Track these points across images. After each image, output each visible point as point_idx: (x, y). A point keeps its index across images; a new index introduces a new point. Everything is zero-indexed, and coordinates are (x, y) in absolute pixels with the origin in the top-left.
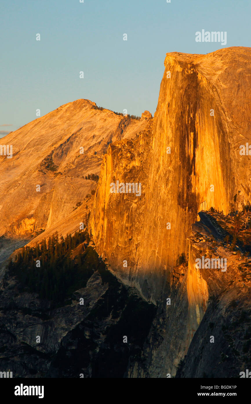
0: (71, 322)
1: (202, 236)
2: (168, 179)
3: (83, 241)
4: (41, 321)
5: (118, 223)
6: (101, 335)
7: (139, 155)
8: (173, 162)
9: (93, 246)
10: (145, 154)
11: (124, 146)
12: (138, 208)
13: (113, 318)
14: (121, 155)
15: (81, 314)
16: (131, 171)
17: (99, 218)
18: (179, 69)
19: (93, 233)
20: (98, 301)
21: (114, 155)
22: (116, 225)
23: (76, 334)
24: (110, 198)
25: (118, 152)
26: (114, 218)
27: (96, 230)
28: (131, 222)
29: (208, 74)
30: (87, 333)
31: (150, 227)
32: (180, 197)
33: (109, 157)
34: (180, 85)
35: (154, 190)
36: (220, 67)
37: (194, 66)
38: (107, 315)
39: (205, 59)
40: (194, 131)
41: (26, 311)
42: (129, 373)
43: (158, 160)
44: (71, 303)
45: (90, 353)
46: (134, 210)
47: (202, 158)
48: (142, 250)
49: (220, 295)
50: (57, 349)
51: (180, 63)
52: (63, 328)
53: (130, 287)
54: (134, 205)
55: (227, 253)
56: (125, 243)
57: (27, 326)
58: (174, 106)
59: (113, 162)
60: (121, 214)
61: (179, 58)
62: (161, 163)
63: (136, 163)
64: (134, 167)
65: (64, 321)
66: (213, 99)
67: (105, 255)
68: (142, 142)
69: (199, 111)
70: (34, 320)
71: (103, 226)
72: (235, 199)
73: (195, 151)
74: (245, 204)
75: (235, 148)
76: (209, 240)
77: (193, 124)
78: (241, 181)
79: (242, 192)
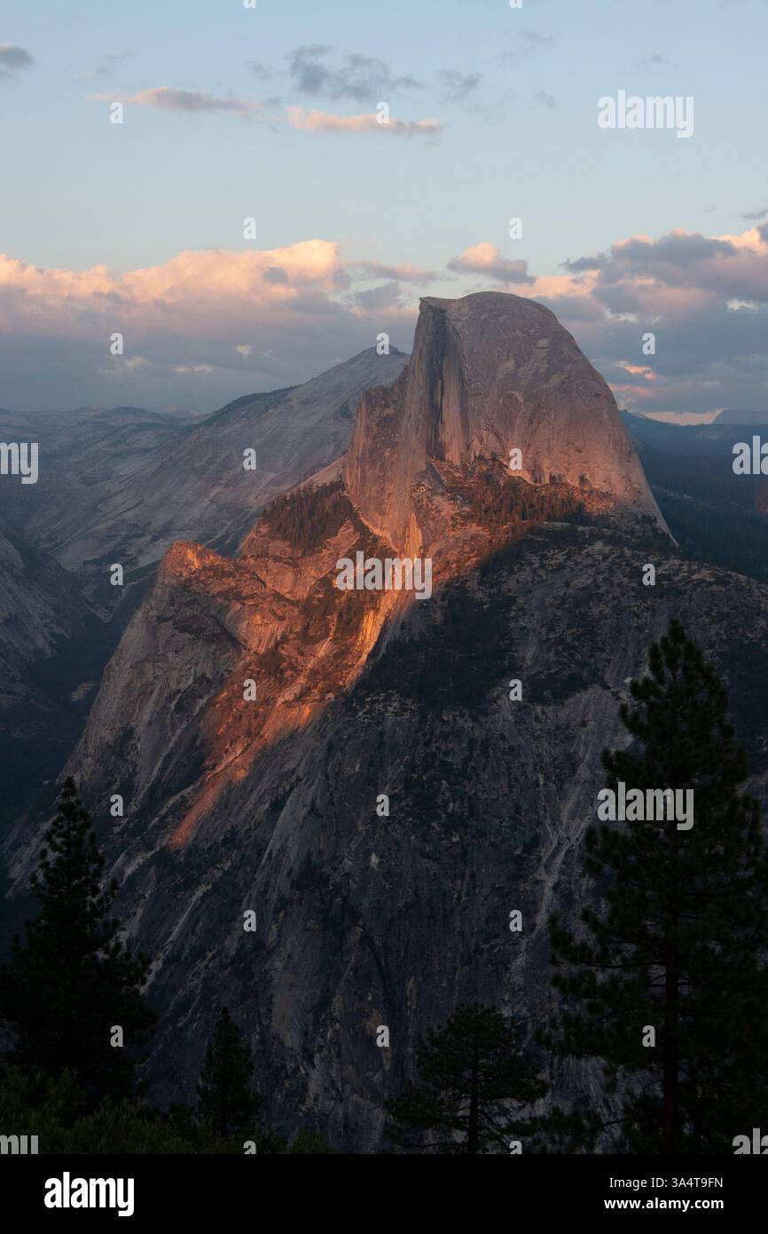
0: (320, 570)
1: (423, 485)
2: (418, 428)
3: (337, 489)
4: (291, 569)
5: (371, 471)
7: (394, 402)
8: (423, 410)
9: (348, 495)
10: (400, 402)
11: (378, 394)
12: (391, 457)
14: (376, 402)
15: (330, 563)
16: (385, 419)
17: (353, 467)
18: (430, 314)
19: (349, 482)
20: (349, 550)
21: (367, 403)
22: (369, 474)
23: (324, 582)
24: (364, 448)
25: (371, 400)
26: (368, 467)
27: (351, 479)
28: (384, 471)
30: (335, 582)
31: (401, 476)
32: (428, 446)
33: (364, 405)
34: (430, 331)
35: (406, 438)
36: (466, 313)
37: (443, 311)
39: (454, 304)
40: (442, 378)
41: (277, 559)
42: (365, 621)
43: (409, 408)
44: (321, 552)
45: (337, 601)
46: (386, 459)
47: (448, 407)
48: (394, 500)
49: (431, 544)
50: (305, 597)
51: (430, 307)
52: (312, 577)
53: (381, 537)
54: (387, 454)
55: (444, 503)
56: (378, 492)
57: (278, 574)
58: (425, 353)
59: (367, 409)
60: (374, 463)
61: (431, 303)
62: (413, 410)
63: (390, 411)
64: (388, 415)
65: (313, 570)
66: (456, 345)
67: (359, 504)
68: (396, 390)
69: (446, 358)
70: (285, 568)
71: (357, 475)
72: (468, 447)
73: (442, 399)
74: (477, 454)
75: (472, 395)
76: (429, 490)
77: (441, 370)
78: (475, 430)
79: (476, 442)
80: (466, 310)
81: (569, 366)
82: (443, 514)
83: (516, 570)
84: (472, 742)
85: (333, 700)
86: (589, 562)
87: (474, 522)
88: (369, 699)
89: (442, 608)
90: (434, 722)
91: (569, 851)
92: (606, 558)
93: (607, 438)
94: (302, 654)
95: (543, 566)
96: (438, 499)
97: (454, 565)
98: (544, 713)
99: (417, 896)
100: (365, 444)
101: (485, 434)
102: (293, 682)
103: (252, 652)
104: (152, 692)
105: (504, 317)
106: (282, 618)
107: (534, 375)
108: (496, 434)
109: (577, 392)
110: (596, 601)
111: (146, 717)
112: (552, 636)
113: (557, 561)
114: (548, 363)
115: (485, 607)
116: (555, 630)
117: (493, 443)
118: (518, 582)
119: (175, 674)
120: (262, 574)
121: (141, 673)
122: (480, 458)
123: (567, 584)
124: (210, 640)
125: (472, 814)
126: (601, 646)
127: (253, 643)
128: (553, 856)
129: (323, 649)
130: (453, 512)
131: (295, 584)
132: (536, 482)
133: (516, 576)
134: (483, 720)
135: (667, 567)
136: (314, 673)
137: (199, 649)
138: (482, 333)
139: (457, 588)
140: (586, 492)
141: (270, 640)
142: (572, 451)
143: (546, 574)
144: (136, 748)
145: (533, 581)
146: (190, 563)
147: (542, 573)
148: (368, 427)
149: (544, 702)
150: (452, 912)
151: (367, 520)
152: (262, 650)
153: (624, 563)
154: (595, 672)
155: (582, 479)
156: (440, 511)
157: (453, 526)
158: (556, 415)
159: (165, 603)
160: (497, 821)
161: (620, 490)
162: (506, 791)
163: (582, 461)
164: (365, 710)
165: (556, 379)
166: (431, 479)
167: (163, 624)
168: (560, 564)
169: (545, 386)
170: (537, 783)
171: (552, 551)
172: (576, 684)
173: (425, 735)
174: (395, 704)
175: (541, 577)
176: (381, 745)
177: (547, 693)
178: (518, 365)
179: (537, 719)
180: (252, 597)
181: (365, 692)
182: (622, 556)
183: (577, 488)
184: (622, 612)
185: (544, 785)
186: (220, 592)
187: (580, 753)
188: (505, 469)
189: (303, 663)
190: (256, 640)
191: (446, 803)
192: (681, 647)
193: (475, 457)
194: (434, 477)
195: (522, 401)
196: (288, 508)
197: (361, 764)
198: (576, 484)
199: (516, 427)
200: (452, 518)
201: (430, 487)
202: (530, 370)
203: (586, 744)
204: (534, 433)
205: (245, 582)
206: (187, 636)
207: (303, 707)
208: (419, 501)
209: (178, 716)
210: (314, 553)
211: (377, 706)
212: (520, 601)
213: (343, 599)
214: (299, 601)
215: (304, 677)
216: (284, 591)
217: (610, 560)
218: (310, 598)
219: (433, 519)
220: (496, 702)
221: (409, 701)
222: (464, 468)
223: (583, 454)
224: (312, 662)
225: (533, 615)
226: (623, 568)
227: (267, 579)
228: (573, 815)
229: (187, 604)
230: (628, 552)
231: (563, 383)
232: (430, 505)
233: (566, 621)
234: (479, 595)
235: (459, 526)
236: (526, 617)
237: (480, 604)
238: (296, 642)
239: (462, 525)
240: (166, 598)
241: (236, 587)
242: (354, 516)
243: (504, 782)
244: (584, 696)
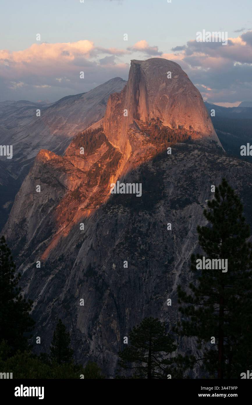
0: (94, 160)
1: (132, 129)
3: (101, 131)
6: (105, 166)
7: (121, 99)
8: (132, 101)
9: (104, 133)
10: (123, 98)
11: (115, 95)
12: (120, 119)
13: (109, 159)
14: (114, 99)
15: (98, 157)
16: (118, 105)
17: (106, 122)
18: (135, 66)
19: (104, 128)
20: (105, 153)
21: (112, 99)
22: (112, 125)
23: (96, 165)
24: (110, 115)
25: (113, 98)
26: (112, 122)
27: (105, 127)
28: (118, 124)
29: (143, 68)
30: (99, 165)
31: (124, 126)
32: (134, 115)
33: (110, 99)
34: (135, 72)
37: (139, 65)
38: (107, 159)
39: (143, 62)
40: (139, 90)
42: (110, 179)
43: (127, 101)
44: (94, 154)
45: (100, 172)
46: (118, 119)
47: (141, 100)
48: (121, 134)
49: (135, 151)
50: (89, 170)
51: (135, 64)
52: (91, 163)
53: (116, 148)
54: (119, 118)
55: (139, 136)
56: (115, 131)
57: (78, 162)
58: (133, 80)
59: (111, 101)
60: (114, 121)
61: (135, 62)
62: (128, 102)
63: (120, 102)
65: (92, 160)
66: (144, 78)
67: (108, 136)
68: (122, 94)
69: (140, 82)
70: (81, 159)
71: (108, 125)
72: (149, 115)
73: (139, 97)
74: (152, 118)
75: (150, 96)
76: (134, 131)
77: (138, 87)
78: (151, 109)
79: (151, 113)
80: (148, 65)
81: (186, 86)
82: (139, 140)
83: (166, 160)
84: (149, 223)
85: (98, 208)
86: (193, 157)
87: (151, 143)
88: (112, 208)
89: (139, 174)
90: (136, 216)
91: (185, 263)
92: (199, 156)
93: (199, 112)
94: (87, 191)
95: (176, 159)
96: (137, 134)
97: (143, 159)
98: (176, 213)
99: (129, 279)
100: (110, 114)
101: (154, 110)
102: (84, 201)
103: (69, 190)
104: (33, 205)
105: (161, 67)
106: (80, 178)
107: (173, 89)
108: (159, 110)
109: (189, 95)
110: (195, 172)
111: (30, 214)
112: (179, 184)
113: (181, 157)
114: (178, 84)
115: (155, 174)
116: (180, 182)
117: (158, 114)
118: (167, 165)
119: (41, 198)
120: (73, 162)
121: (29, 198)
122: (153, 119)
123: (185, 166)
124: (54, 186)
125: (149, 250)
126: (197, 188)
127: (70, 187)
128: (179, 264)
129: (95, 189)
130: (143, 139)
131: (85, 165)
132: (173, 128)
133: (166, 163)
134: (153, 215)
135: (221, 160)
136: (92, 198)
137: (50, 189)
138: (154, 73)
139: (144, 167)
140: (191, 132)
141: (76, 186)
142: (187, 117)
143: (177, 162)
144: (27, 225)
145: (172, 164)
146: (47, 158)
147: (175, 161)
148: (112, 108)
149: (176, 209)
150: (142, 285)
151: (111, 142)
152: (73, 190)
153: (205, 158)
154: (194, 198)
155: (190, 127)
156: (138, 139)
157: (143, 144)
158: (181, 103)
159: (37, 172)
160: (159, 252)
161: (204, 131)
162: (162, 241)
163: (190, 120)
164: (110, 212)
165: (181, 91)
166: (135, 127)
167: (37, 180)
168: (182, 158)
169: (177, 93)
170: (173, 238)
171: (179, 154)
172: (188, 202)
173: (132, 220)
174: (121, 209)
175: (175, 163)
176: (116, 224)
177: (177, 205)
178: (167, 85)
179: (173, 215)
180: (69, 170)
181: (110, 205)
182: (205, 155)
183: (188, 130)
184: (204, 176)
185: (176, 239)
186: (57, 169)
187: (189, 227)
188: (162, 123)
189: (88, 195)
190: (71, 186)
191: (140, 245)
192: (226, 188)
193: (151, 119)
194: (136, 126)
195: (168, 98)
196: (82, 137)
197: (109, 231)
198: (188, 129)
199: (166, 107)
200: (143, 141)
201: (135, 130)
202: (171, 87)
203: (191, 224)
204: (172, 110)
205: (67, 164)
206: (45, 184)
207: (88, 211)
208: (130, 135)
209: (42, 214)
210: (92, 154)
211: (115, 210)
212: (167, 172)
213: (103, 171)
214: (86, 172)
215: (88, 200)
216: (81, 168)
217: (200, 157)
218: (90, 171)
219: (135, 142)
220: (158, 209)
221: (127, 208)
222: (147, 122)
223: (190, 118)
224: (91, 194)
225: (172, 177)
226: (205, 160)
227: (75, 164)
228: (186, 250)
229: (45, 173)
230: (207, 154)
231: (183, 92)
232: (134, 136)
233: (184, 179)
234: (153, 170)
235: (145, 144)
236: (170, 178)
237: (152, 173)
238: (85, 186)
239: (146, 144)
240: (38, 170)
241: (63, 167)
242: (107, 140)
243: (161, 238)
244: (190, 207)
